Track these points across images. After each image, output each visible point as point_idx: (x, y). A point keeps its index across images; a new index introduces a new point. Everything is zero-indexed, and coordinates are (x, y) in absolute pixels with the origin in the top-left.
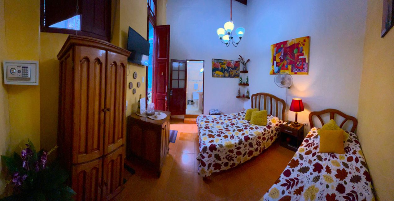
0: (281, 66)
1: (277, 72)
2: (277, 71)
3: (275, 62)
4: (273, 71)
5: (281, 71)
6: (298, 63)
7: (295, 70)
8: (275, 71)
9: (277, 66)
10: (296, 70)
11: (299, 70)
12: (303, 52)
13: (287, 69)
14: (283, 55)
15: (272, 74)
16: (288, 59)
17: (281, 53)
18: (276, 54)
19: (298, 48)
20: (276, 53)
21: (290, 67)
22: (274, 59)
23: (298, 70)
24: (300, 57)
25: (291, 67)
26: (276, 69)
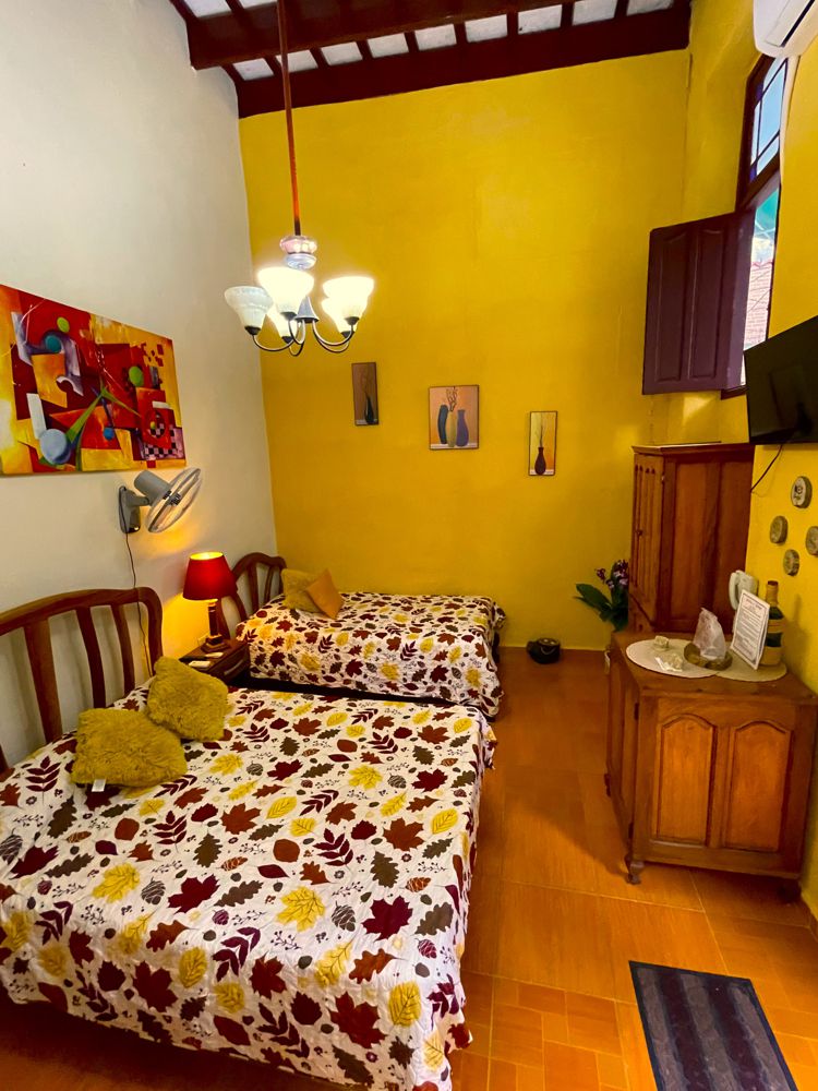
0: (77, 427)
1: (60, 459)
2: (58, 452)
3: (34, 401)
4: (33, 451)
5: (88, 456)
6: (152, 424)
7: (147, 451)
8: (41, 453)
9: (50, 424)
10: (151, 452)
11: (161, 452)
12: (161, 386)
13: (114, 444)
14: (77, 373)
15: (28, 467)
16: (107, 401)
17: (67, 358)
18: (30, 355)
19: (141, 366)
20: (33, 349)
21: (124, 437)
22: (24, 382)
23: (156, 451)
24: (157, 404)
25: (129, 439)
26: (52, 444)
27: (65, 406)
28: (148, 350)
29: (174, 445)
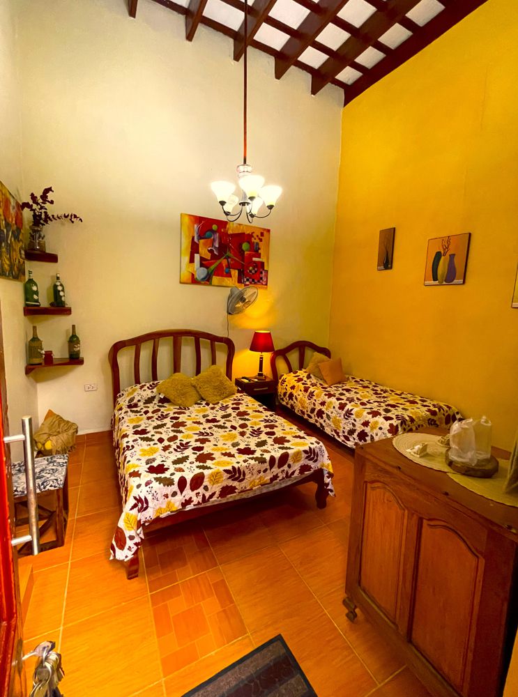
0: (212, 267)
1: (203, 279)
3: (197, 257)
5: (215, 279)
6: (251, 268)
7: (245, 280)
9: (202, 265)
10: (248, 280)
11: (253, 280)
12: (259, 251)
13: (229, 275)
14: (217, 246)
17: (214, 240)
18: (198, 240)
19: (250, 242)
20: (200, 237)
21: (235, 273)
22: (194, 249)
24: (254, 259)
26: (201, 273)
27: (209, 259)
28: (255, 235)
29: (261, 278)
